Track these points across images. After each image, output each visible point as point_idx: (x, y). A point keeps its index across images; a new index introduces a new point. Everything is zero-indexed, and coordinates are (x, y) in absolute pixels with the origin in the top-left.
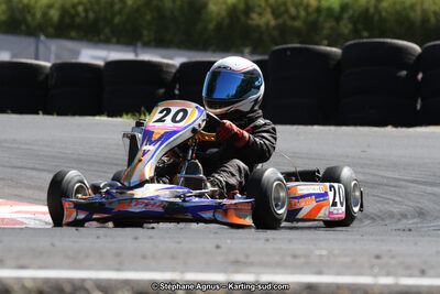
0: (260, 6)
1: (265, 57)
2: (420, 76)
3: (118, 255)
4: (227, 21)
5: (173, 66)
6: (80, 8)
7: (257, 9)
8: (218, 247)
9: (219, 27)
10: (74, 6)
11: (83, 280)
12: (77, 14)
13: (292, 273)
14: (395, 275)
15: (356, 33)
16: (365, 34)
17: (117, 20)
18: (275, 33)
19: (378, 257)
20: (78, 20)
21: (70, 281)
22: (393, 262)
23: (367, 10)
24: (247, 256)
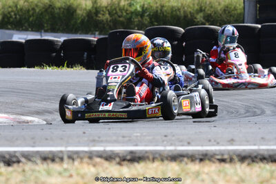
0: (103, 11)
1: (107, 36)
2: (184, 44)
3: (33, 138)
4: (87, 18)
5: (60, 41)
6: (13, 14)
7: (102, 12)
8: (84, 133)
9: (82, 22)
10: (9, 13)
11: (15, 152)
12: (11, 17)
13: (122, 146)
14: (175, 145)
15: (151, 23)
16: (156, 24)
17: (31, 19)
18: (111, 24)
19: (166, 136)
20: (11, 20)
21: (8, 153)
22: (173, 138)
23: (157, 11)
24: (99, 137)
